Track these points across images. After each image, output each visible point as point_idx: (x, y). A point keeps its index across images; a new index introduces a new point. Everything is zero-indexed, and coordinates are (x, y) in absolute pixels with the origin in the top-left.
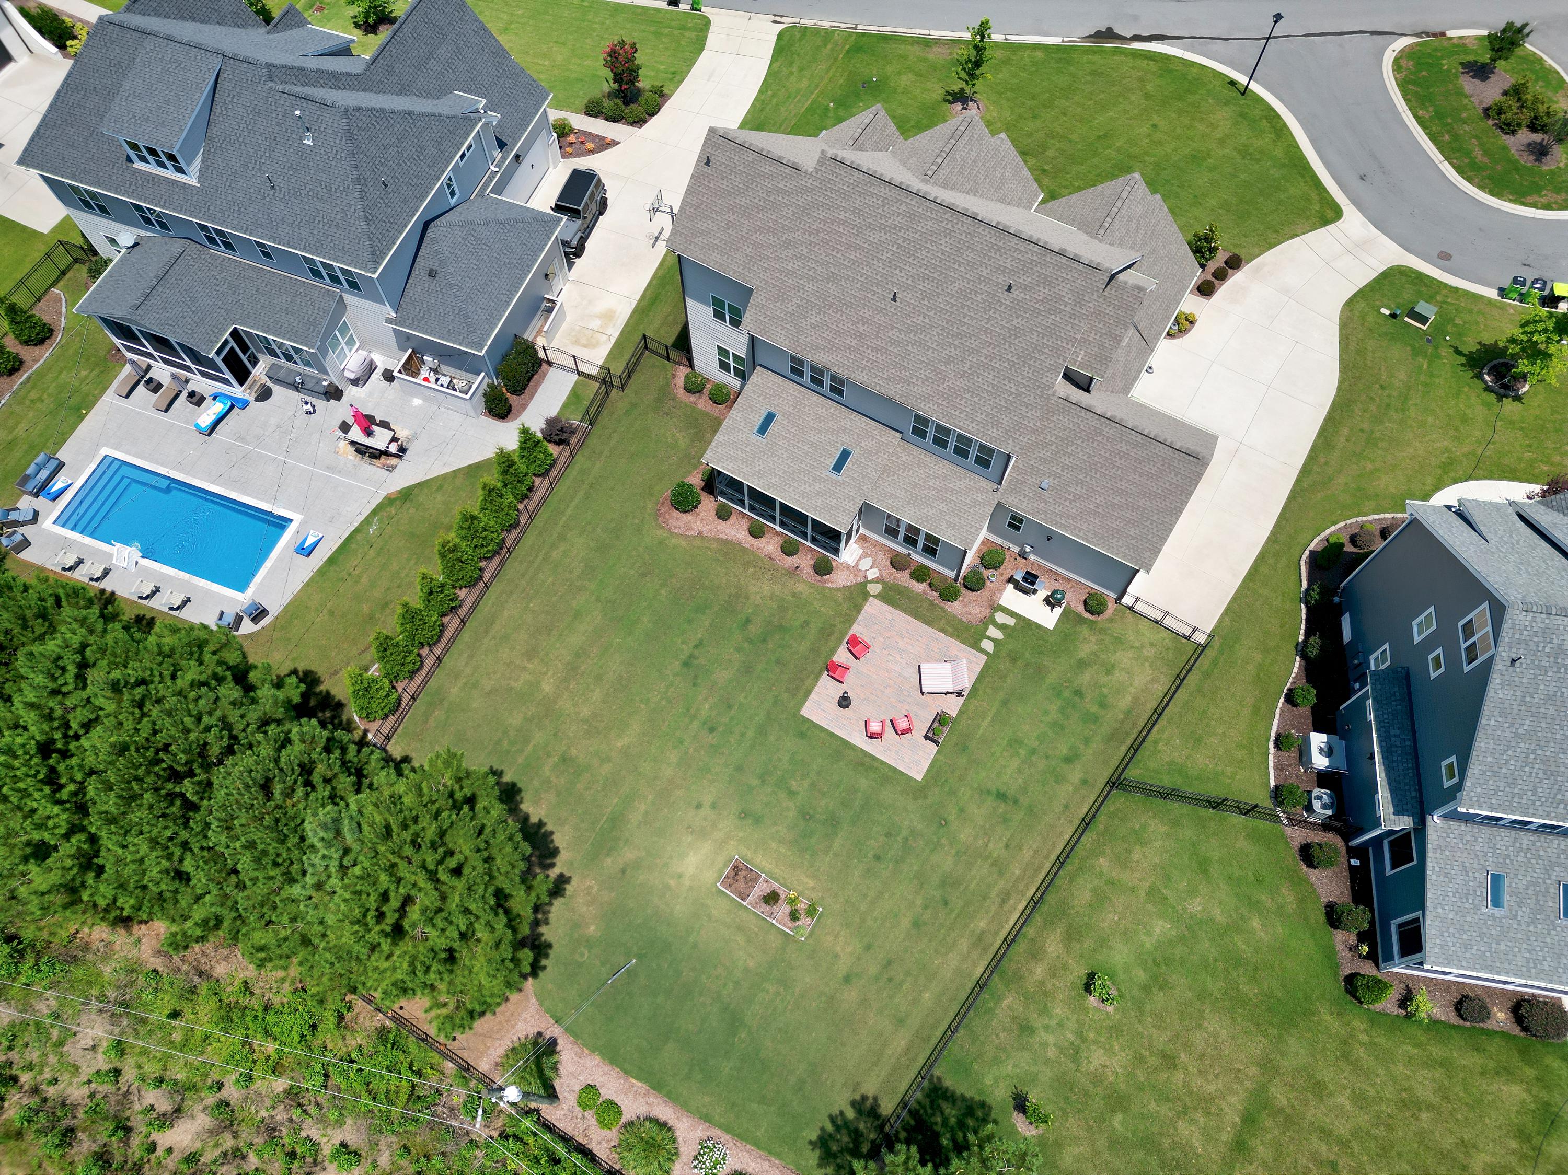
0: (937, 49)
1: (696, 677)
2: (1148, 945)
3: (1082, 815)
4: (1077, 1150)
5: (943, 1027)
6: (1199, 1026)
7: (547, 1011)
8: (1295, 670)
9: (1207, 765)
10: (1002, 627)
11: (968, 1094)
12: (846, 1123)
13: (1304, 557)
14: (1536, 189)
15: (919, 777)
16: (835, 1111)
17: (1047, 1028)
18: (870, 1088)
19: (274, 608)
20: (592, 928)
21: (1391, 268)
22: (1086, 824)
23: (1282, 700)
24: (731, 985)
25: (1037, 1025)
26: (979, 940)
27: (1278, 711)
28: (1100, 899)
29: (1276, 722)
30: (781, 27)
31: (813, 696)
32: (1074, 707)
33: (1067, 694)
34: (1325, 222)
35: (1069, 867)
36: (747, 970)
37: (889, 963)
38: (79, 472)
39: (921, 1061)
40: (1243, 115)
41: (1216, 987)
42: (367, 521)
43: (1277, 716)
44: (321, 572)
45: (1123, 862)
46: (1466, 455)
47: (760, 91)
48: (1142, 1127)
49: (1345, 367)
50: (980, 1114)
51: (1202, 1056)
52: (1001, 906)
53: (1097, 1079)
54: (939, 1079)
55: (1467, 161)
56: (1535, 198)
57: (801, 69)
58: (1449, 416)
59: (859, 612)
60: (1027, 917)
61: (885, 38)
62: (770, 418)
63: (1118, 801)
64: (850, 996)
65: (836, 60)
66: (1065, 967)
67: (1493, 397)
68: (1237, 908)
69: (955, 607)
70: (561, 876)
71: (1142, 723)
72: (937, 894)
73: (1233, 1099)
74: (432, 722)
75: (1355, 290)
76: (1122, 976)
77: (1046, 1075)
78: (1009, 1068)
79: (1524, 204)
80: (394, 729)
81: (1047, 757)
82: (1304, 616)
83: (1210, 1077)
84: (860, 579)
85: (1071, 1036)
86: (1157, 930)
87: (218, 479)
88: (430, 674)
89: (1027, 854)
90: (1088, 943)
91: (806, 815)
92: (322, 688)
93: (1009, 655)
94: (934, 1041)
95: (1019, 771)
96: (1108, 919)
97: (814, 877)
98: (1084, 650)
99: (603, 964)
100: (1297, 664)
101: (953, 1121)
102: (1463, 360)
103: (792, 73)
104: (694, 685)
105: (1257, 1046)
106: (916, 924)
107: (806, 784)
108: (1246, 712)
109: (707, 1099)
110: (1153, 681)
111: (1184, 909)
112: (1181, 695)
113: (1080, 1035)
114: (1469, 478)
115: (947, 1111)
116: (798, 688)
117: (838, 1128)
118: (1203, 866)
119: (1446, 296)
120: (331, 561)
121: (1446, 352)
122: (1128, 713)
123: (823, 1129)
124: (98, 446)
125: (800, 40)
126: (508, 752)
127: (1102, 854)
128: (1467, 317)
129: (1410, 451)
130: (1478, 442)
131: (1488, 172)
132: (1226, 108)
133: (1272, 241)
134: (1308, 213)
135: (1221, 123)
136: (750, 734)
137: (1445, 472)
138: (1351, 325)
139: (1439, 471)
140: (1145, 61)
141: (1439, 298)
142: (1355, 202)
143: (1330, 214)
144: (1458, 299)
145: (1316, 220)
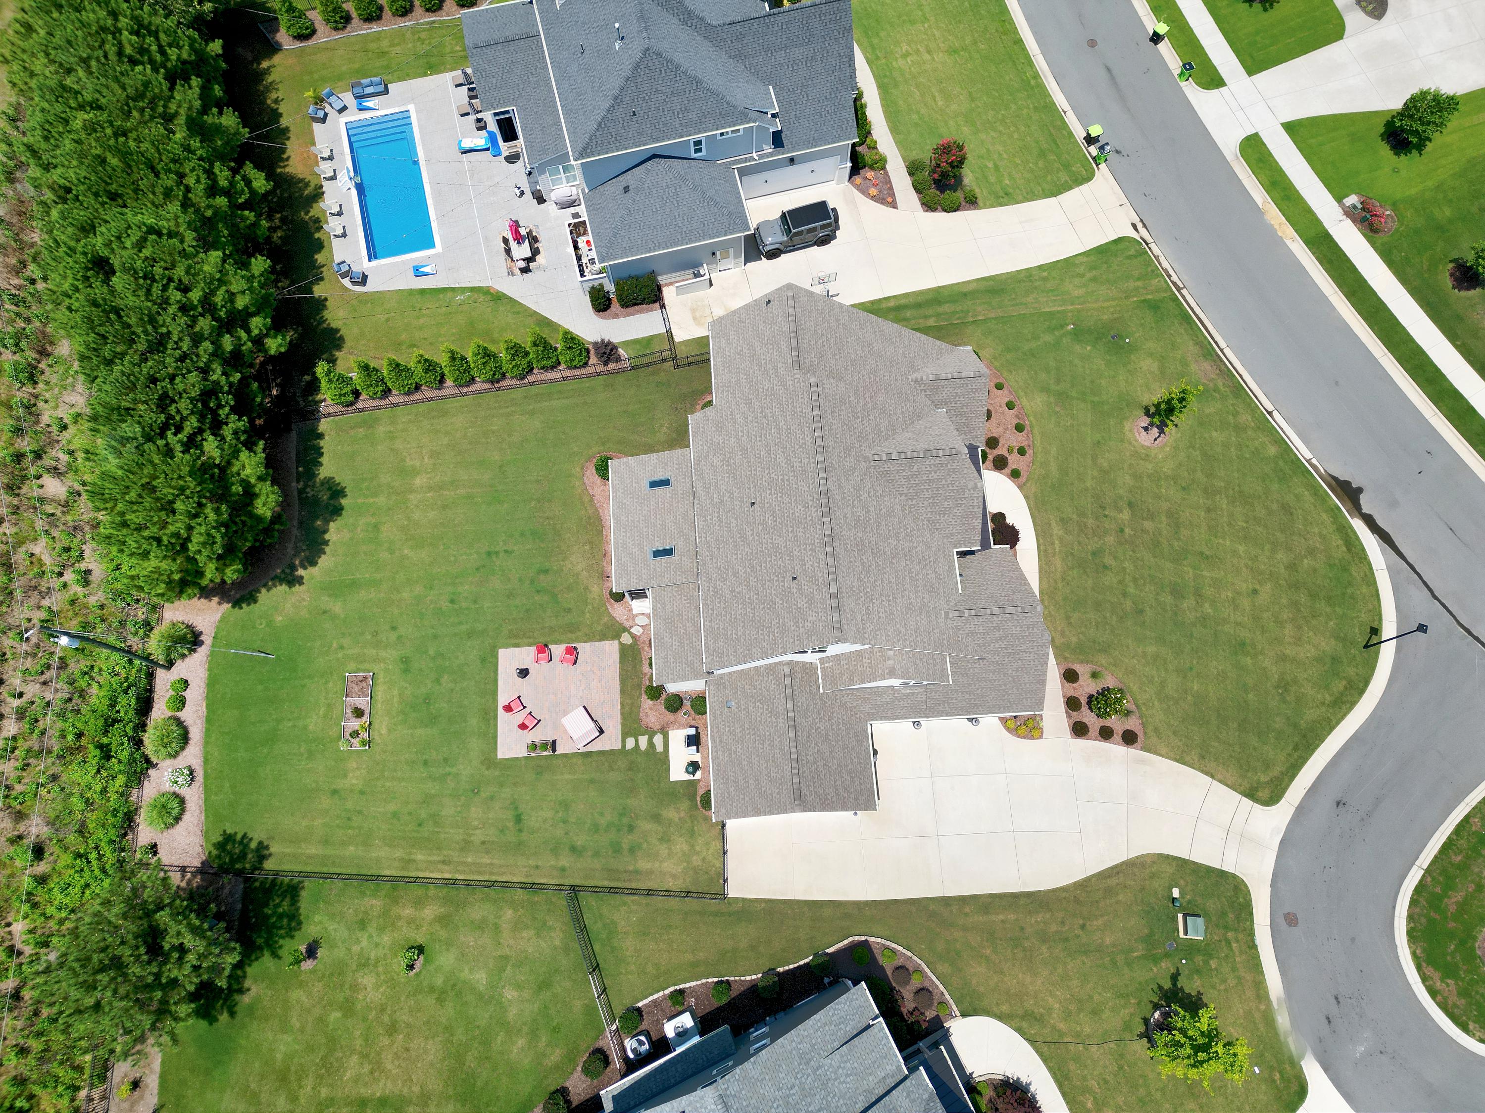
0: (1207, 366)
1: (484, 566)
2: (462, 975)
3: (536, 881)
4: (304, 998)
5: (338, 871)
6: (427, 1038)
7: (218, 628)
8: (748, 978)
9: (627, 950)
10: (651, 744)
11: (302, 911)
12: (247, 846)
13: (857, 938)
14: (1449, 971)
15: (500, 755)
16: (250, 835)
17: (371, 937)
18: (275, 848)
19: (371, 286)
20: (280, 618)
21: (1234, 876)
22: (532, 887)
23: (716, 980)
24: (290, 724)
25: (370, 929)
26: (408, 862)
27: (704, 981)
28: (480, 926)
29: (693, 984)
30: (1133, 234)
31: (517, 650)
32: (619, 830)
33: (625, 820)
34: (1251, 794)
35: (492, 892)
36: (305, 728)
37: (360, 812)
38: (388, 106)
39: (308, 869)
40: (1335, 660)
41: (460, 1035)
42: (463, 290)
43: (699, 982)
44: (411, 292)
45: (517, 926)
46: (1054, 1028)
47: (1040, 267)
48: (340, 1032)
49: (1084, 885)
50: (293, 924)
51: (407, 1050)
52: (439, 862)
53: (355, 987)
54: (303, 887)
55: (1438, 890)
56: (1436, 976)
57: (1094, 280)
58: (1091, 997)
59: (600, 640)
60: (442, 883)
61: (1186, 319)
62: (665, 483)
63: (561, 901)
64: (325, 802)
65: (1127, 298)
66: (418, 927)
67: (1142, 1029)
68: (525, 1024)
69: (647, 703)
70: (302, 577)
71: (634, 885)
72: (423, 815)
73: (389, 1085)
74: (352, 433)
75: (1185, 856)
76: (431, 968)
77: (340, 953)
78: (331, 927)
79: (1419, 968)
80: (335, 415)
81: (566, 834)
82: (802, 963)
83: (397, 1063)
84: (627, 624)
85: (372, 957)
86: (477, 976)
87: (435, 183)
88: (385, 407)
89: (486, 860)
90: (443, 934)
91: (427, 700)
92: (337, 354)
93: (632, 762)
94: (325, 870)
95: (545, 821)
96: (468, 939)
97: (389, 731)
98: (671, 814)
99: (262, 640)
100: (754, 977)
101: (281, 910)
102: (1167, 985)
103: (1082, 276)
104: (477, 569)
105: (435, 1085)
106: (395, 815)
107: (451, 685)
108: (689, 957)
109: (216, 754)
110: (674, 876)
111: (504, 987)
112: (674, 903)
113: (377, 961)
114: (1031, 1041)
115: (285, 903)
116: (516, 636)
117: (241, 842)
118: (544, 985)
119: (1237, 941)
120: (423, 292)
121: (1166, 967)
122: (637, 872)
123: (236, 833)
124: (412, 100)
125: (1129, 257)
126: (361, 490)
127: (515, 910)
128: (1226, 969)
129: (1028, 979)
130: (1078, 1035)
131: (1438, 917)
132: (1333, 642)
133: (1188, 758)
134: (1250, 775)
135: (1308, 647)
136: (464, 628)
137: (1023, 1018)
138: (1136, 870)
139: (1020, 1012)
140: (1340, 542)
141: (1230, 935)
142: (1301, 811)
143: (1263, 794)
144: (1241, 952)
145: (1246, 784)
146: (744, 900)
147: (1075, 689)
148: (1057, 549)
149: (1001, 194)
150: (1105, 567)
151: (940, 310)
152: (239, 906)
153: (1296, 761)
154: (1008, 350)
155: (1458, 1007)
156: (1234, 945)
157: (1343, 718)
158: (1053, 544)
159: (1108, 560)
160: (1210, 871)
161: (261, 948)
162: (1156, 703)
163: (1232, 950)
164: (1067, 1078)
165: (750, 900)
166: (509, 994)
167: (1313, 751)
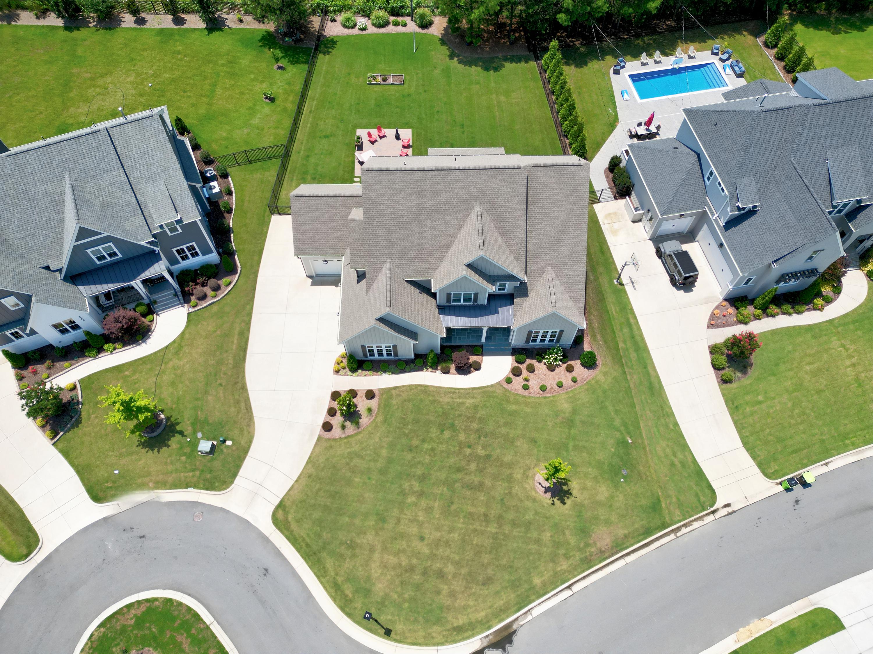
0: (607, 540)
1: (456, 123)
2: (259, 115)
3: (296, 143)
4: (262, 67)
5: (314, 77)
6: (235, 104)
7: (430, 34)
8: (231, 221)
9: (256, 175)
11: (299, 65)
12: (331, 48)
13: (239, 269)
14: (140, 622)
15: (357, 130)
16: (335, 49)
17: (283, 86)
18: (328, 57)
20: (433, 54)
21: (232, 482)
22: (293, 140)
23: (234, 208)
24: (382, 59)
25: (286, 86)
26: (313, 98)
27: (234, 203)
28: (279, 122)
29: (234, 199)
30: (720, 503)
31: (411, 136)
33: (318, 177)
34: (281, 506)
36: (380, 64)
37: (339, 82)
39: (316, 67)
40: (367, 593)
41: (233, 114)
42: (616, 112)
44: (611, 90)
45: (276, 135)
46: (171, 360)
47: (676, 424)
48: (245, 78)
49: (244, 388)
50: (294, 63)
51: (232, 98)
52: (311, 109)
53: (262, 82)
54: (309, 65)
55: (193, 631)
56: (140, 612)
58: (182, 383)
60: (302, 110)
64: (345, 71)
65: (660, 487)
66: (283, 102)
67: (158, 407)
68: (232, 136)
70: (453, 59)
71: (286, 178)
72: (334, 104)
73: (220, 93)
75: (250, 454)
76: (264, 105)
77: (278, 77)
78: (290, 74)
79: (147, 601)
81: (316, 154)
82: (233, 244)
83: (228, 95)
85: (274, 86)
86: (257, 120)
89: (309, 125)
90: (278, 109)
91: (389, 104)
95: (324, 146)
96: (275, 118)
97: (376, 91)
99: (423, 48)
100: (231, 224)
101: (300, 58)
102: (178, 428)
103: (675, 456)
104: (454, 121)
105: (215, 107)
106: (335, 94)
107: (395, 112)
108: (247, 198)
109: (373, 38)
110: (287, 194)
111: (250, 129)
114: (167, 347)
116: (418, 135)
117: (332, 46)
119: (193, 476)
120: (612, 95)
121: (188, 429)
122: (292, 180)
123: (337, 45)
126: (498, 77)
128: (179, 466)
129: (199, 351)
130: (164, 372)
131: (176, 625)
132: (382, 594)
133: (310, 465)
134: (294, 507)
135: (380, 571)
136: (424, 116)
137: (180, 345)
138: (247, 420)
139: (183, 344)
140: (461, 622)
141: (198, 473)
142: (266, 540)
143: (280, 515)
144: (186, 477)
145: (288, 503)
146: (270, 222)
147: (362, 397)
148: (456, 400)
149: (736, 404)
150: (442, 431)
151: (631, 351)
152: (305, 46)
153: (299, 544)
154: (604, 392)
155: (116, 622)
156: (191, 474)
157: (325, 587)
158: (460, 398)
159: (447, 434)
160: (238, 467)
161: (286, 53)
162: (349, 450)
163: (188, 472)
164: (144, 363)
165: (269, 225)
166: (246, 131)
167: (304, 559)
